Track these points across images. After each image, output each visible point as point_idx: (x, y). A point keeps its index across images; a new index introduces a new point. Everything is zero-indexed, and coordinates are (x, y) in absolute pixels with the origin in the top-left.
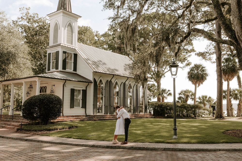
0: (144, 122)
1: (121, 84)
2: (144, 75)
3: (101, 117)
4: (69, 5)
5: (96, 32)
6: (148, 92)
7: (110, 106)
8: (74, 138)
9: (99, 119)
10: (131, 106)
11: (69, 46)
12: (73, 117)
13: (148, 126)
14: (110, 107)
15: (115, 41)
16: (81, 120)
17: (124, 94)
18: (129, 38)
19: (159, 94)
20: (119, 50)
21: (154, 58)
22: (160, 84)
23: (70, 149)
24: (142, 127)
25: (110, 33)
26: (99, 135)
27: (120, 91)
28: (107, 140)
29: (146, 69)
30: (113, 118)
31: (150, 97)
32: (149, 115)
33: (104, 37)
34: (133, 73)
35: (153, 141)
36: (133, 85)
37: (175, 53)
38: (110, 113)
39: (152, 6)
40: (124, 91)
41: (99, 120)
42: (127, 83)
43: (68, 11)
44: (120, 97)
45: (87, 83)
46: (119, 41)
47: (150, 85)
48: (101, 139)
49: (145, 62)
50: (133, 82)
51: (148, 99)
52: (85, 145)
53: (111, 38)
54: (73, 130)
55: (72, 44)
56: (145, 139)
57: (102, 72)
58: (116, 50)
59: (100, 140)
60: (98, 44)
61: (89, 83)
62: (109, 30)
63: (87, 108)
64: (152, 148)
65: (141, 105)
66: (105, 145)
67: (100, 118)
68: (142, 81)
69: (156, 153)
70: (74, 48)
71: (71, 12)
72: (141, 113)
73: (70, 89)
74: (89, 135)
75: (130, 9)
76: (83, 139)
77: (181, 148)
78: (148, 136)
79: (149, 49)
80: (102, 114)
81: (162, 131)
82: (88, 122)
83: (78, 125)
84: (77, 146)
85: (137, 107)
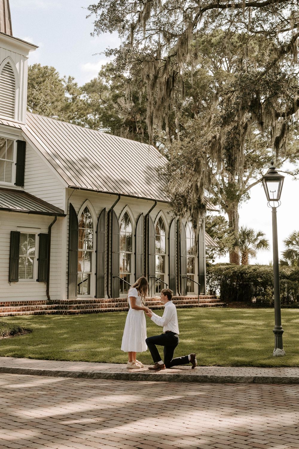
0: (199, 318)
1: (138, 219)
2: (196, 196)
3: (87, 304)
4: (7, 18)
5: (67, 80)
6: (206, 239)
7: (109, 275)
8: (30, 358)
9: (82, 310)
10: (162, 277)
11: (5, 122)
12: (16, 305)
13: (210, 326)
14: (110, 278)
15: (119, 105)
16: (35, 314)
17: (145, 245)
18: (159, 102)
19: (236, 244)
20: (130, 128)
21: (223, 151)
22: (238, 216)
24: (194, 330)
25: (104, 83)
26: (93, 350)
27: (135, 236)
28: (112, 361)
29: (202, 179)
30: (117, 308)
31: (212, 251)
32: (210, 300)
33: (88, 93)
34: (167, 191)
35: (225, 362)
36: (169, 221)
37: (274, 139)
38: (111, 294)
39: (216, 20)
40: (145, 235)
41: (82, 313)
42: (153, 215)
43: (4, 32)
44: (135, 254)
45: (53, 218)
46: (129, 106)
47: (210, 220)
48: (98, 359)
49: (198, 163)
50: (168, 213)
51: (207, 258)
52: (64, 372)
53: (107, 95)
54: (22, 337)
55: (13, 115)
56: (207, 357)
57: (89, 187)
58: (122, 129)
59: (96, 362)
60: (74, 110)
61: (58, 217)
62: (101, 76)
63: (50, 282)
64: (225, 377)
65: (188, 272)
66: (111, 373)
67: (86, 308)
68: (190, 210)
70: (17, 125)
71: (11, 34)
72: (189, 295)
73: (10, 233)
74: (67, 349)
75: (160, 30)
76: (53, 358)
77: (295, 376)
78: (214, 350)
79: (210, 129)
80: (90, 297)
81: (246, 339)
82: (56, 318)
83: (31, 326)
84: (43, 375)
85: (179, 279)
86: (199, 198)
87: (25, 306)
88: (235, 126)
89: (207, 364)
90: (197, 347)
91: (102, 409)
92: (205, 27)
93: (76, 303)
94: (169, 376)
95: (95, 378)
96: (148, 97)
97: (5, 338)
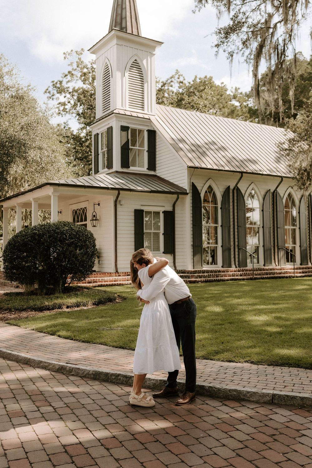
7: (236, 247)
14: (236, 250)
43: (131, 32)
45: (175, 196)
55: (142, 108)
61: (180, 196)
63: (177, 254)
70: (146, 117)
71: (138, 33)
73: (133, 211)
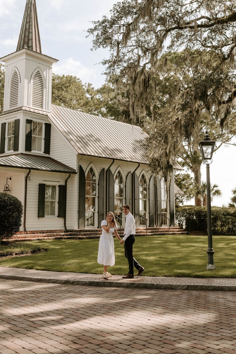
0: (166, 242)
1: (127, 176)
2: (166, 160)
3: (91, 233)
4: (37, 42)
5: (87, 86)
6: (175, 189)
8: (37, 269)
9: (87, 236)
10: (145, 214)
11: (37, 111)
12: (44, 233)
13: (172, 248)
16: (55, 239)
17: (132, 193)
18: (139, 96)
20: (126, 115)
21: (183, 128)
22: (200, 174)
23: (27, 287)
24: (159, 251)
27: (125, 187)
31: (181, 197)
32: (178, 230)
33: (101, 94)
34: (147, 156)
35: (171, 274)
36: (149, 177)
40: (132, 186)
41: (87, 238)
42: (137, 173)
43: (35, 51)
44: (125, 199)
45: (68, 174)
47: (180, 176)
48: (82, 270)
50: (148, 171)
51: (178, 202)
53: (113, 94)
54: (39, 255)
55: (42, 106)
56: (159, 270)
57: (93, 154)
58: (120, 116)
59: (80, 273)
61: (71, 174)
63: (67, 217)
64: (167, 285)
65: (163, 211)
66: (86, 281)
67: (90, 235)
68: (163, 169)
69: (172, 293)
71: (41, 52)
72: (164, 227)
73: (38, 185)
74: (64, 263)
75: (139, 46)
76: (52, 270)
77: (217, 285)
78: (166, 265)
79: (175, 113)
80: (95, 228)
81: (192, 257)
82: (69, 241)
83: (49, 247)
84: (40, 282)
85: (156, 216)
86: (168, 160)
87: (49, 234)
88: (190, 111)
89: (158, 275)
90: (155, 263)
91: (66, 309)
92: (172, 44)
93: (84, 232)
94: (126, 284)
95: (75, 285)
96: (130, 92)
97: (27, 255)
